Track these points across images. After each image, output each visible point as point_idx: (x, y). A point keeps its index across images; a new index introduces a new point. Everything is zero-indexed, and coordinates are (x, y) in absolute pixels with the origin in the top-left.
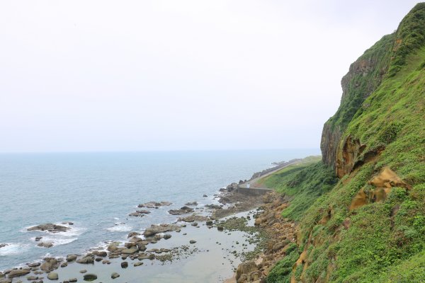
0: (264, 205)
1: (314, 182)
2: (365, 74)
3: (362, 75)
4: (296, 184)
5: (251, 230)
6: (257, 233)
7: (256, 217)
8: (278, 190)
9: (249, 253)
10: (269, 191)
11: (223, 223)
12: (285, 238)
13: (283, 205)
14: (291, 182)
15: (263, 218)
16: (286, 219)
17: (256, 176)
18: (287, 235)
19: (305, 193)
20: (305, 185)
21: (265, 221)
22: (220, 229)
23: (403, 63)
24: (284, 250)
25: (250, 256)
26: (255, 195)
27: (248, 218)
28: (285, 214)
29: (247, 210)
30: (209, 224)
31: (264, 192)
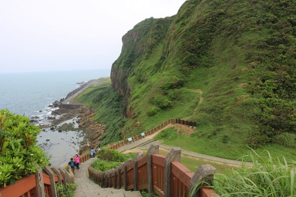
0: (80, 114)
1: (109, 100)
2: (135, 40)
3: (133, 40)
4: (98, 100)
5: (78, 130)
6: (82, 131)
7: (78, 122)
8: (87, 104)
9: (81, 142)
10: (82, 105)
11: (60, 127)
12: (98, 133)
13: (93, 114)
14: (95, 99)
15: (83, 123)
16: (96, 122)
17: (70, 95)
18: (98, 131)
19: (104, 107)
20: (104, 102)
21: (84, 124)
22: (60, 131)
23: (151, 53)
24: (99, 138)
25: (82, 143)
26: (73, 108)
27: (74, 123)
28: (95, 119)
29: (71, 118)
30: (52, 129)
31: (78, 106)
